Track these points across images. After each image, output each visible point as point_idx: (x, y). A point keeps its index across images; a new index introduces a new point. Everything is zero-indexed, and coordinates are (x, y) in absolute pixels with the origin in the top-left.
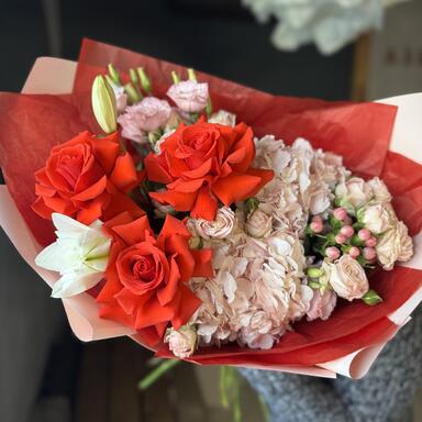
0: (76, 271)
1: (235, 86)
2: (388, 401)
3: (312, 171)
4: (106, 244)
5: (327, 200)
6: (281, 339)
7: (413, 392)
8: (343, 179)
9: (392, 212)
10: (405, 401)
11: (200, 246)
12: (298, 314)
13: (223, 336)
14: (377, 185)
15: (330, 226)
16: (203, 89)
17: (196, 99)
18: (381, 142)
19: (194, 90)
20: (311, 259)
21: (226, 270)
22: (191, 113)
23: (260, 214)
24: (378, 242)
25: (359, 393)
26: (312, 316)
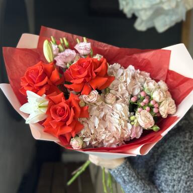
1: (105, 44)
4: (47, 103)
5: (139, 89)
13: (94, 143)
14: (162, 84)
16: (88, 45)
17: (86, 49)
18: (165, 66)
19: (85, 46)
22: (84, 55)
23: (111, 95)
25: (166, 186)
26: (132, 137)
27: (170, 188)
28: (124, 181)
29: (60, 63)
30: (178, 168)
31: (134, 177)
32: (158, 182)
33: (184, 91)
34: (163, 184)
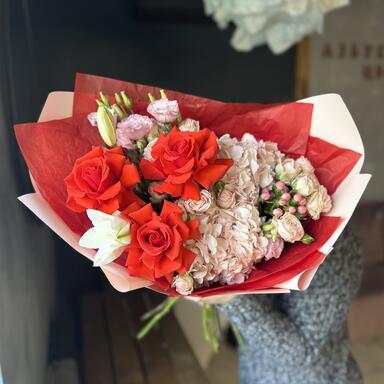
0: (112, 246)
1: (195, 98)
2: (328, 320)
3: (258, 157)
4: (127, 227)
5: (271, 177)
6: (250, 275)
7: (345, 311)
8: (280, 160)
9: (315, 180)
10: (340, 318)
11: (189, 219)
12: (259, 257)
13: (211, 278)
14: (303, 162)
15: (274, 194)
16: (174, 105)
18: (303, 131)
19: (168, 107)
20: (264, 219)
21: (208, 233)
22: (166, 123)
23: (227, 193)
24: (307, 201)
25: (307, 316)
26: (268, 257)
27: (314, 318)
28: (245, 320)
29: (124, 142)
30: (324, 286)
31: (259, 311)
32: (293, 312)
33: (340, 171)
34: (303, 314)
